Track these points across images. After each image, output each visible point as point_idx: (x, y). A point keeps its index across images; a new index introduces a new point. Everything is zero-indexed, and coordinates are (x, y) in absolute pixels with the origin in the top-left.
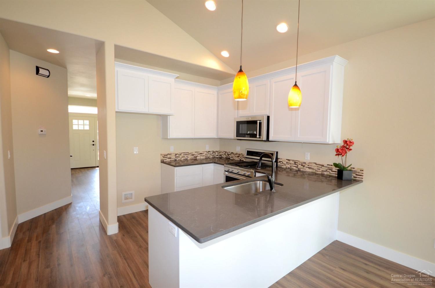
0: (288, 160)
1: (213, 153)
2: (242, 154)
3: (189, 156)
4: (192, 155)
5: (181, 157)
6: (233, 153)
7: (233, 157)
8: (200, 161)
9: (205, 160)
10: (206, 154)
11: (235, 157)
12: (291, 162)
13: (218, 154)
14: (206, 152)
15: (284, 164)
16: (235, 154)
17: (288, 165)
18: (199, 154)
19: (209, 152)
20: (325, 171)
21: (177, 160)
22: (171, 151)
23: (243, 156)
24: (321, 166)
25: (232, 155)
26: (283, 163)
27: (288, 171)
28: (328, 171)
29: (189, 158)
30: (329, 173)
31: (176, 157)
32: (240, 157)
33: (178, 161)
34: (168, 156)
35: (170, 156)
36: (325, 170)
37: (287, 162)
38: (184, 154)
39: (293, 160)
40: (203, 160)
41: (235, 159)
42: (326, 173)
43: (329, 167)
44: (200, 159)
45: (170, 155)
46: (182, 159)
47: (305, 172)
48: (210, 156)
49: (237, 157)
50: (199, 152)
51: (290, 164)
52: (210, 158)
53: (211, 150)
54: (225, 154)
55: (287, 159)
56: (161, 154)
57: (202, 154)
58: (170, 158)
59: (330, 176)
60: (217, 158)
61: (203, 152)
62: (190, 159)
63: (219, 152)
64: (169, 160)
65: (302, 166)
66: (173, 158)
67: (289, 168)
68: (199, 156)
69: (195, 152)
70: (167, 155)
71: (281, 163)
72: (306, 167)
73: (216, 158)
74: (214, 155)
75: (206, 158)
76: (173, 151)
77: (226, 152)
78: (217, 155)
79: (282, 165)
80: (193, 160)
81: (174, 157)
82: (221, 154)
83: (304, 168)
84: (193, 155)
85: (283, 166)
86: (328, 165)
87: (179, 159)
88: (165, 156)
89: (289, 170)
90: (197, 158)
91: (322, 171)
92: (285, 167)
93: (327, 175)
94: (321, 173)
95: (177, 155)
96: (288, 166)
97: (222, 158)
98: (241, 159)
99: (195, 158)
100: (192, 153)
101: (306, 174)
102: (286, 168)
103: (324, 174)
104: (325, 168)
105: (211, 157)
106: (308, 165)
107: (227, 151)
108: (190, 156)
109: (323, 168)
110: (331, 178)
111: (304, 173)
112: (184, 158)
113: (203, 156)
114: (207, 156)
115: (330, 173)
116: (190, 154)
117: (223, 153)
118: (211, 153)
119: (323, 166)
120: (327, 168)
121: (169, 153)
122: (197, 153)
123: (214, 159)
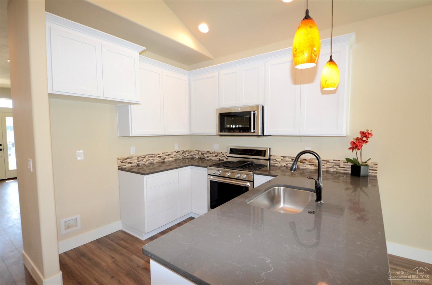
0: (284, 157)
1: (183, 153)
2: (221, 152)
3: (155, 159)
4: (158, 157)
5: (145, 160)
6: (209, 152)
7: (209, 157)
8: (169, 163)
9: (174, 162)
10: (175, 155)
11: (212, 156)
12: (287, 159)
13: (189, 153)
14: (176, 152)
15: (279, 162)
16: (212, 153)
17: (284, 162)
18: (167, 155)
19: (178, 152)
20: (330, 168)
21: (141, 164)
22: (132, 153)
23: (223, 155)
24: (326, 162)
25: (208, 155)
26: (276, 160)
27: (284, 170)
28: (334, 167)
29: (155, 162)
30: (335, 169)
31: (138, 161)
32: (219, 157)
33: (141, 166)
34: (129, 161)
35: (130, 160)
36: (331, 166)
37: (282, 160)
38: (149, 156)
39: (290, 157)
40: (172, 162)
41: (212, 159)
42: (332, 170)
43: (335, 163)
44: (169, 161)
45: (130, 158)
46: (147, 163)
47: (306, 169)
48: (180, 157)
49: (215, 156)
50: (167, 153)
51: (286, 161)
52: (180, 160)
53: (180, 150)
54: (199, 154)
55: (281, 156)
56: (118, 158)
57: (170, 154)
58: (131, 163)
59: (337, 173)
60: (188, 159)
61: (172, 152)
62: (157, 162)
63: (189, 152)
64: (130, 165)
65: (301, 163)
66: (134, 163)
67: (285, 166)
68: (167, 158)
69: (163, 153)
70: (126, 159)
71: (275, 160)
72: (307, 164)
73: (186, 159)
74: (184, 156)
75: (175, 160)
76: (134, 153)
77: (199, 151)
78: (188, 156)
79: (275, 164)
80: (160, 164)
81: (136, 161)
82: (193, 154)
83: (304, 165)
84: (161, 156)
85: (277, 164)
86: (334, 160)
87: (143, 163)
88: (123, 161)
89: (285, 168)
90: (165, 160)
91: (327, 167)
92: (279, 165)
93: (333, 172)
94: (325, 169)
95: (140, 159)
96: (284, 164)
97: (194, 159)
98: (221, 159)
99: (163, 161)
100: (158, 155)
101: (307, 172)
102: (281, 166)
103: (330, 171)
104: (330, 164)
105: (182, 157)
106: (310, 162)
107: (201, 150)
108: (157, 159)
109: (328, 164)
110: (338, 175)
111: (304, 171)
112: (149, 162)
113: (172, 157)
114: (177, 157)
115: (337, 169)
116: (157, 156)
117: (196, 152)
118: (181, 153)
119: (328, 161)
120: (333, 164)
121: (129, 156)
122: (164, 154)
123: (185, 160)
